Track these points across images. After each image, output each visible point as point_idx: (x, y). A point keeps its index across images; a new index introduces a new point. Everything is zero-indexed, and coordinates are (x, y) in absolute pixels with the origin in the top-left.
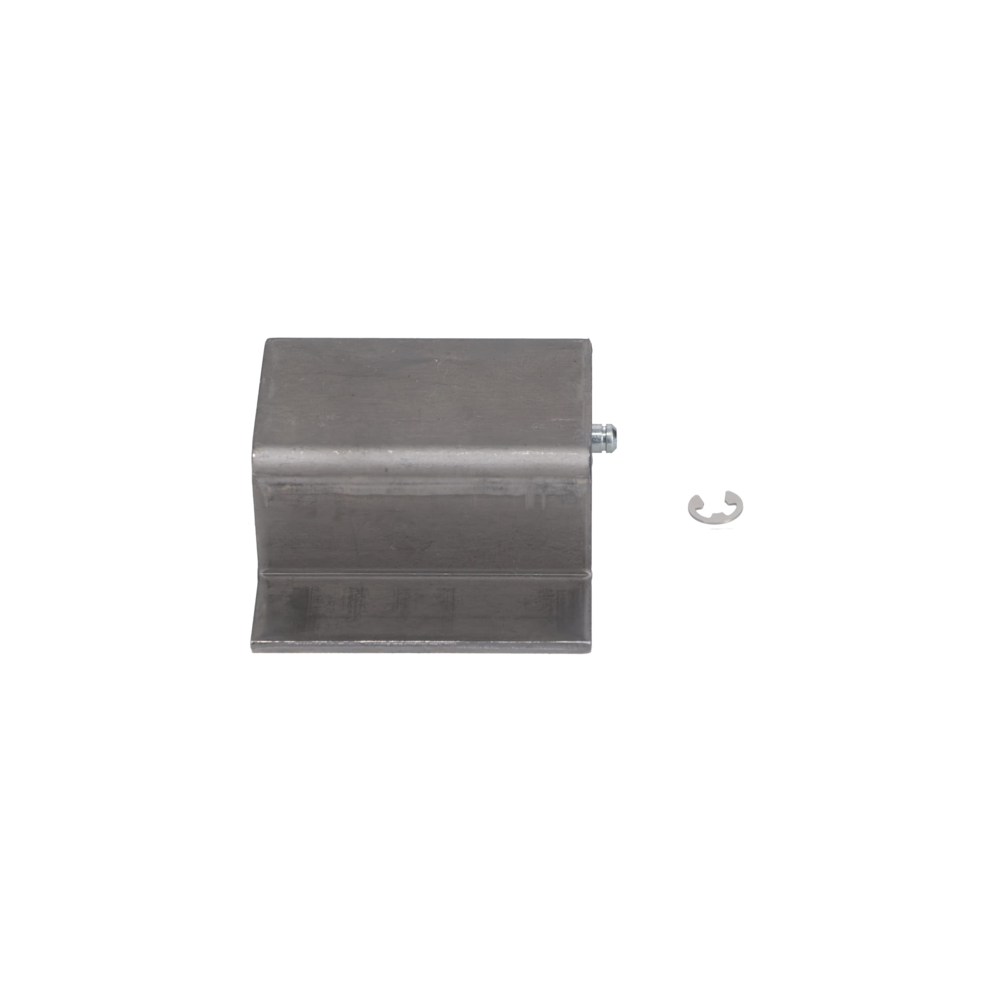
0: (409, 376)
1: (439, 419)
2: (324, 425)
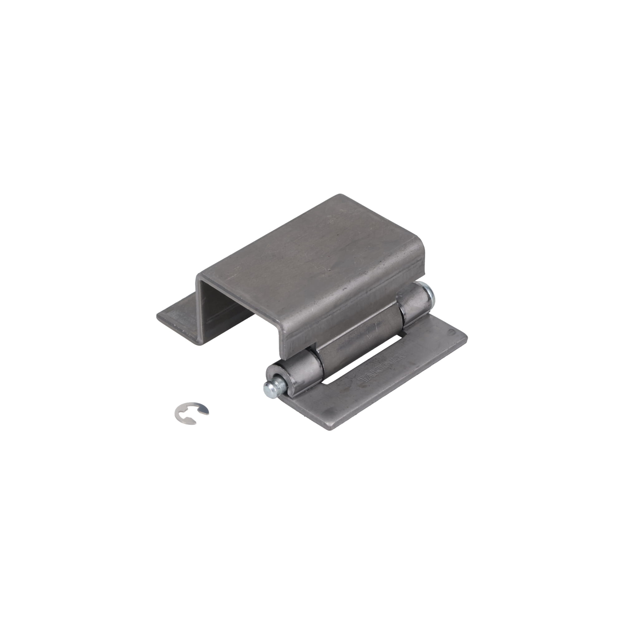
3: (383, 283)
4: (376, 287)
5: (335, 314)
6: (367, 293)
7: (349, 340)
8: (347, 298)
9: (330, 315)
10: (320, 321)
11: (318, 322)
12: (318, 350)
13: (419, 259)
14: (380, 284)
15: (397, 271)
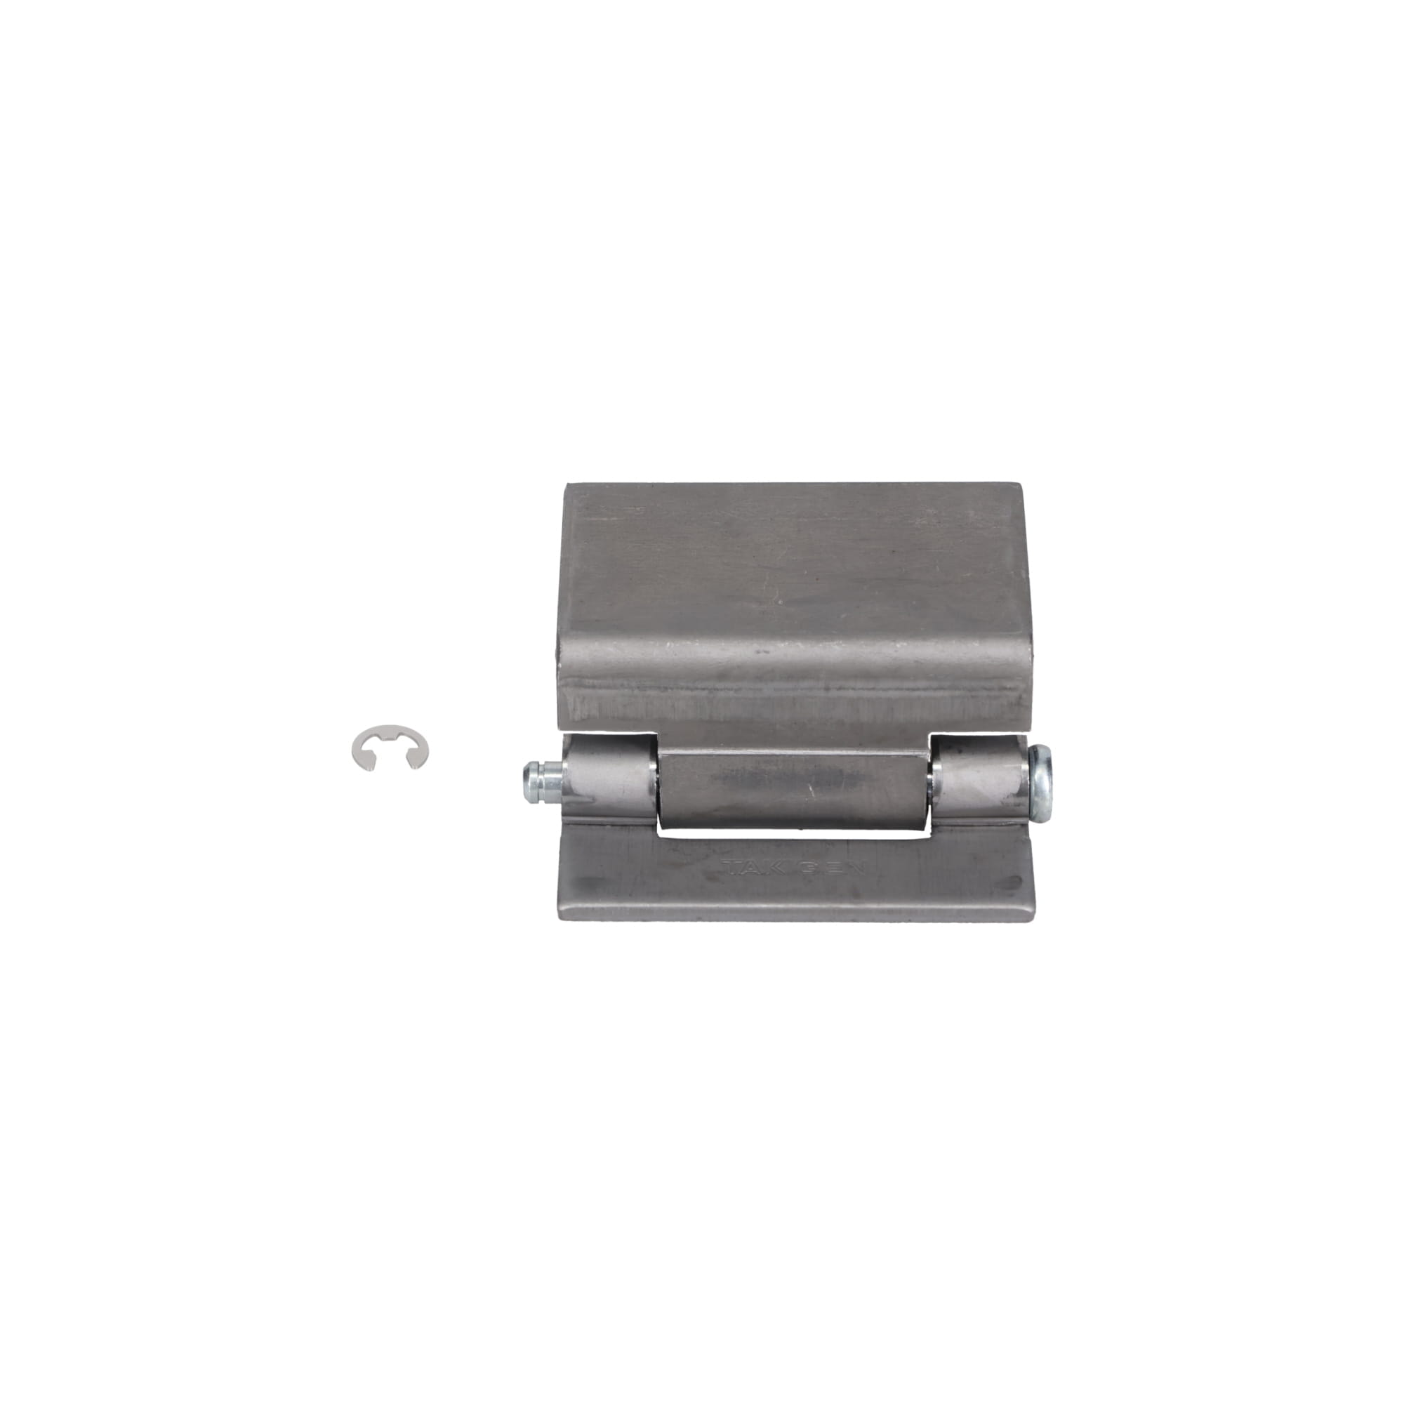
0: (817, 579)
1: (771, 519)
2: (929, 510)
3: (884, 690)
4: (859, 689)
5: (722, 694)
6: (827, 689)
7: (755, 775)
8: (764, 674)
9: (704, 689)
10: (672, 689)
11: (666, 688)
12: (662, 752)
13: (1009, 685)
14: (873, 689)
15: (935, 684)
